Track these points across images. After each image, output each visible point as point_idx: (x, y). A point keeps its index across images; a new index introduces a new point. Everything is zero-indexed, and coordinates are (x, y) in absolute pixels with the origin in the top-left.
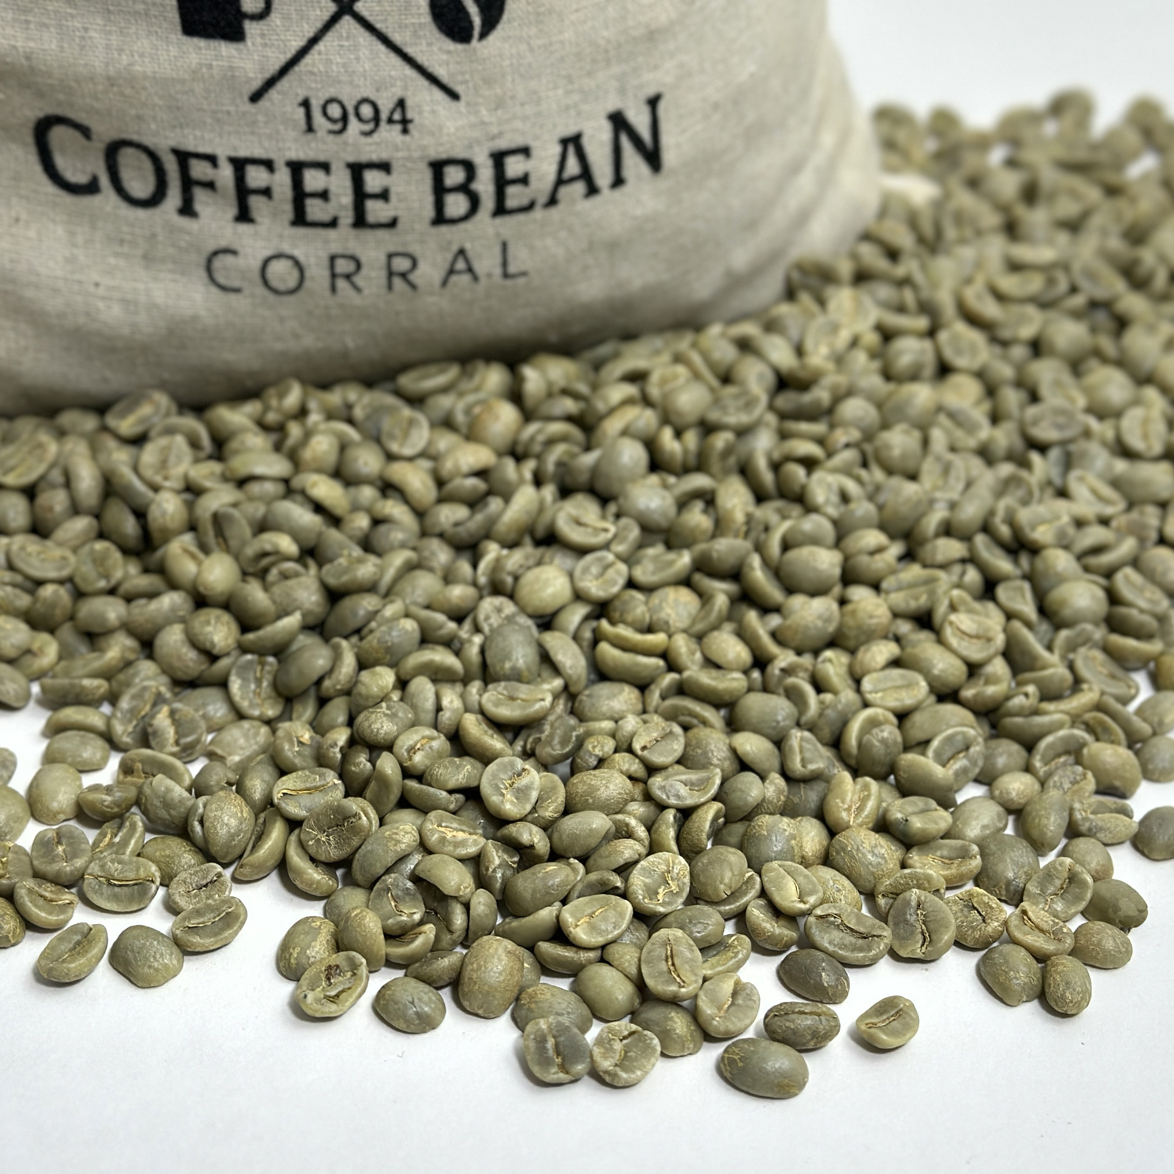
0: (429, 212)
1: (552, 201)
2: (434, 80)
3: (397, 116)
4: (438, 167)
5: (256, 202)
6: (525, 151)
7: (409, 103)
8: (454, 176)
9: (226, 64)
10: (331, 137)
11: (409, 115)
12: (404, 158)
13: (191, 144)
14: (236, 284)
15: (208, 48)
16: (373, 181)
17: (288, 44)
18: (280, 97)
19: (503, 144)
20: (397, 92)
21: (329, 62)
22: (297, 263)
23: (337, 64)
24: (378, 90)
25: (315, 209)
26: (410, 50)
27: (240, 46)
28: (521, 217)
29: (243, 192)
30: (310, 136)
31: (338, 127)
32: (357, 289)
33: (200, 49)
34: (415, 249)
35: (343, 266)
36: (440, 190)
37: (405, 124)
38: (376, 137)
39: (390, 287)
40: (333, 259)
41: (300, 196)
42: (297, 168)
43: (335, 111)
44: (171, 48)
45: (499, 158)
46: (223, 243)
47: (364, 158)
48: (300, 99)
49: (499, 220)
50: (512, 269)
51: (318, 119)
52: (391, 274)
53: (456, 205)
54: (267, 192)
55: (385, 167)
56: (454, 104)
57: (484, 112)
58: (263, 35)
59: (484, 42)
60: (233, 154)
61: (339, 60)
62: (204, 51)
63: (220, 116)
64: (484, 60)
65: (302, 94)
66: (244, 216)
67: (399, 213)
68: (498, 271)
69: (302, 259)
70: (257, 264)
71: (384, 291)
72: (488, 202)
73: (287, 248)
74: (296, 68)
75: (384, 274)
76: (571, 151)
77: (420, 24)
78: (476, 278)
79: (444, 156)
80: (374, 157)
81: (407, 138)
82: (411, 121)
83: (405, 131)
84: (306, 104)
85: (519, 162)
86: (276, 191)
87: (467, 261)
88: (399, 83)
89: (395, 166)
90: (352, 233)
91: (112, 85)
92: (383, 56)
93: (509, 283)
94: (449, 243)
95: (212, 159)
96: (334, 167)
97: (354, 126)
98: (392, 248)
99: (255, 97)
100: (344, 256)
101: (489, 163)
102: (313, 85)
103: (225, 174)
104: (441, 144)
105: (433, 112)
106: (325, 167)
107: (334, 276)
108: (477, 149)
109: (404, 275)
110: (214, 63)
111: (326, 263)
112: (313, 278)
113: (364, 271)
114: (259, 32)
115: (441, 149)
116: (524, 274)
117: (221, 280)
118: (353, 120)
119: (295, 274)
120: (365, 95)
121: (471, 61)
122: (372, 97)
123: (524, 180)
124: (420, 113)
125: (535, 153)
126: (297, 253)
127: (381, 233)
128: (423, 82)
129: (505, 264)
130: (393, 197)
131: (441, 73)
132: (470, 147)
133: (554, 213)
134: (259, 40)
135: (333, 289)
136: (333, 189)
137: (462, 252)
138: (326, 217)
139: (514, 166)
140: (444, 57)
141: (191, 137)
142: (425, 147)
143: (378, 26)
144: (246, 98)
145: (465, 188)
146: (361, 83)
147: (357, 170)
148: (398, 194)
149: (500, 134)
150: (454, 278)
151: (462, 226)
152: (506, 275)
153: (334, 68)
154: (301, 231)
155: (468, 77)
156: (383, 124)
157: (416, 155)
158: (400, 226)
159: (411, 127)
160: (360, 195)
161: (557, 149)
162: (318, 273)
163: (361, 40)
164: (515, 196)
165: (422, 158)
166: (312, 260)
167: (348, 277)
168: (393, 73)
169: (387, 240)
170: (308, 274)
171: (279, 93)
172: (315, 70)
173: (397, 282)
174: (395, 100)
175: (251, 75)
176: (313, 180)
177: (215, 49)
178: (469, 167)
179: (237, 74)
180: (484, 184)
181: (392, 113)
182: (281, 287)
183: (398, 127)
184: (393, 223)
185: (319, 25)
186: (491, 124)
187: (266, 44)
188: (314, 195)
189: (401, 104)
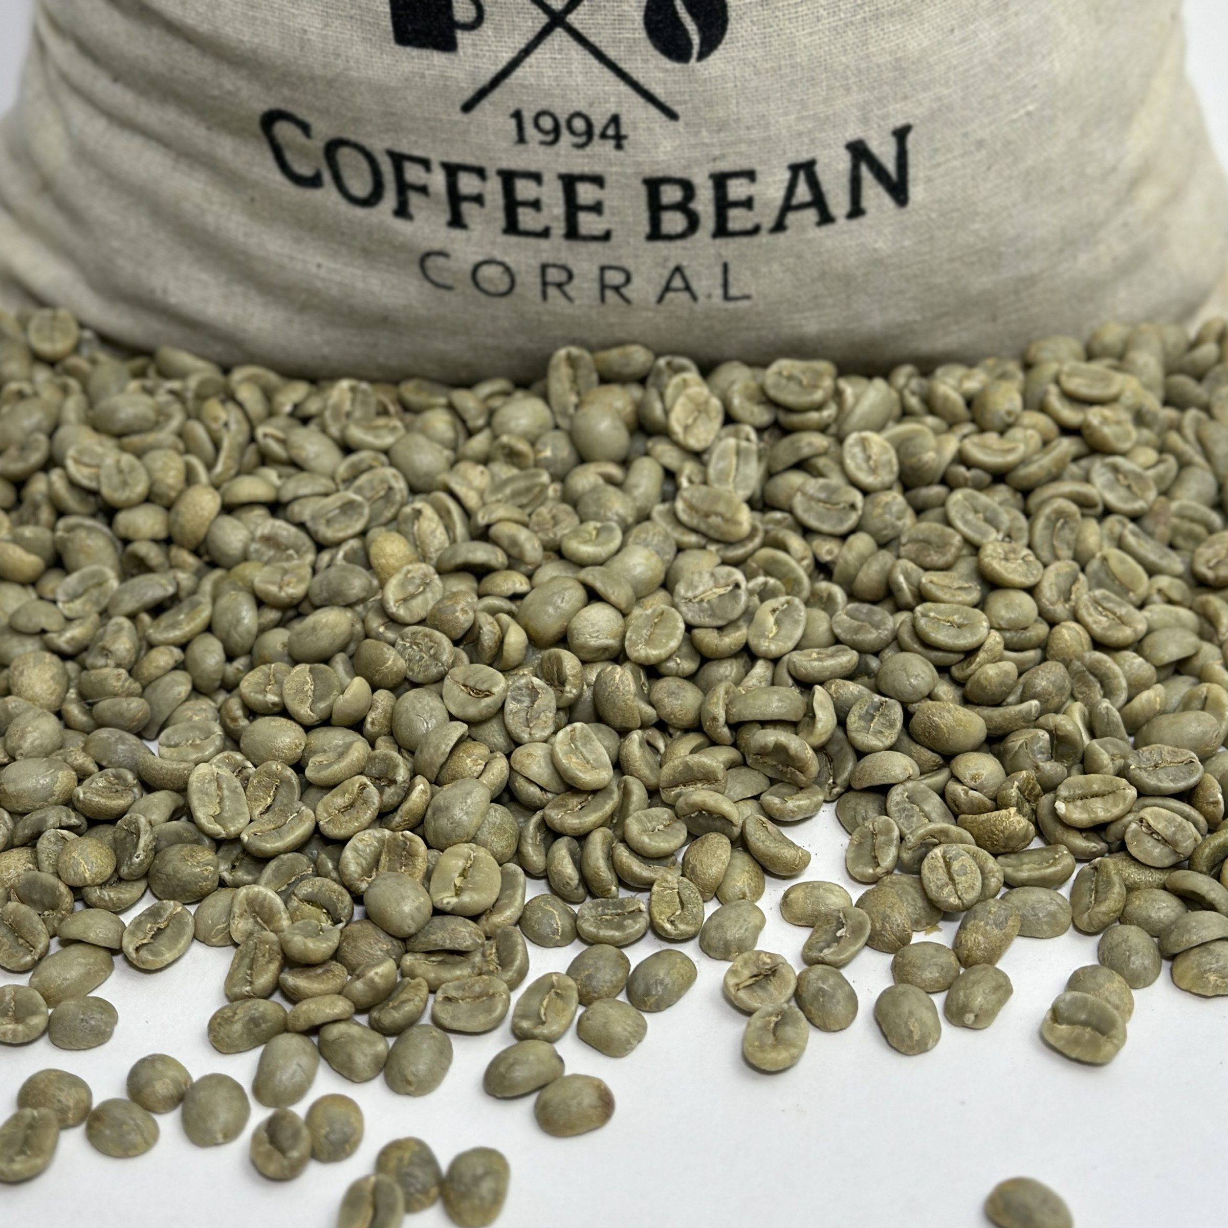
0: (645, 227)
1: (779, 227)
2: (650, 98)
3: (611, 132)
4: (653, 185)
5: (467, 208)
6: (750, 175)
7: (624, 120)
8: (671, 194)
9: (437, 73)
10: (543, 148)
11: (623, 132)
12: (616, 173)
13: (404, 147)
14: (449, 282)
15: (420, 58)
16: (586, 193)
17: (500, 55)
18: (491, 108)
19: (724, 166)
20: (612, 109)
21: (540, 75)
22: (507, 269)
23: (549, 77)
24: (591, 105)
25: (527, 218)
26: (625, 66)
27: (451, 56)
28: (744, 240)
29: (455, 198)
30: (522, 147)
31: (550, 138)
32: (569, 299)
33: (413, 58)
34: (629, 264)
35: (554, 275)
36: (656, 208)
37: (619, 140)
38: (588, 150)
39: (603, 299)
40: (544, 268)
41: (511, 205)
42: (508, 178)
43: (547, 123)
44: (385, 56)
45: (720, 181)
46: (436, 246)
47: (576, 170)
48: (512, 111)
49: (719, 242)
50: (733, 291)
51: (530, 131)
52: (603, 287)
53: (674, 222)
54: (478, 199)
55: (598, 180)
56: (671, 124)
57: (704, 133)
58: (474, 45)
59: (704, 63)
60: (446, 159)
61: (550, 73)
62: (416, 60)
63: (432, 123)
64: (705, 80)
65: (513, 107)
66: (457, 221)
67: (612, 227)
68: (719, 291)
69: (512, 265)
70: (468, 268)
71: (598, 302)
72: (708, 221)
73: (498, 255)
74: (507, 81)
75: (596, 286)
76: (802, 177)
77: (635, 39)
78: (694, 298)
79: (660, 174)
80: (587, 170)
81: (621, 154)
82: (625, 137)
83: (619, 147)
84: (517, 115)
85: (741, 185)
86: (488, 198)
87: (684, 278)
88: (612, 99)
89: (609, 181)
90: (565, 244)
91: (331, 87)
92: (596, 71)
93: (731, 305)
94: (666, 259)
95: (425, 164)
96: (546, 178)
97: (566, 138)
98: (606, 262)
99: (468, 107)
100: (555, 266)
101: (710, 184)
102: (525, 98)
103: (438, 180)
104: (657, 163)
105: (649, 129)
106: (536, 177)
107: (545, 284)
108: (696, 170)
109: (617, 289)
110: (427, 72)
111: (538, 272)
112: (523, 284)
113: (575, 282)
114: (470, 42)
115: (656, 167)
116: (747, 297)
117: (434, 277)
118: (565, 132)
119: (506, 279)
120: (578, 109)
121: (690, 82)
122: (585, 111)
123: (748, 203)
124: (635, 128)
125: (759, 177)
126: (507, 260)
127: (594, 246)
128: (640, 100)
129: (725, 285)
130: (606, 210)
131: (658, 91)
132: (688, 167)
133: (781, 237)
134: (470, 51)
135: (545, 296)
136: (545, 200)
137: (678, 269)
138: (538, 227)
139: (737, 189)
140: (661, 75)
141: (405, 141)
142: (639, 164)
143: (592, 39)
144: (458, 108)
145: (683, 207)
146: (574, 97)
147: (569, 182)
148: (612, 208)
149: (723, 157)
150: (670, 295)
151: (679, 243)
152: (726, 297)
153: (546, 80)
154: (513, 239)
155: (687, 97)
156: (596, 138)
157: (629, 171)
158: (614, 240)
159: (625, 143)
160: (572, 207)
161: (787, 175)
162: (529, 281)
163: (573, 53)
164: (737, 219)
165: (637, 174)
166: (523, 268)
167: (560, 286)
168: (606, 88)
169: (600, 253)
170: (519, 280)
171: (490, 104)
172: (526, 83)
173: (609, 294)
174: (609, 115)
175: (464, 85)
176: (525, 189)
177: (427, 59)
178: (688, 187)
179: (449, 83)
180: (704, 204)
181: (606, 127)
182: (492, 289)
183: (612, 143)
184: (606, 236)
185: (531, 36)
186: (713, 145)
187: (477, 55)
188: (525, 204)
189: (615, 120)
